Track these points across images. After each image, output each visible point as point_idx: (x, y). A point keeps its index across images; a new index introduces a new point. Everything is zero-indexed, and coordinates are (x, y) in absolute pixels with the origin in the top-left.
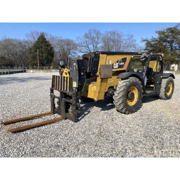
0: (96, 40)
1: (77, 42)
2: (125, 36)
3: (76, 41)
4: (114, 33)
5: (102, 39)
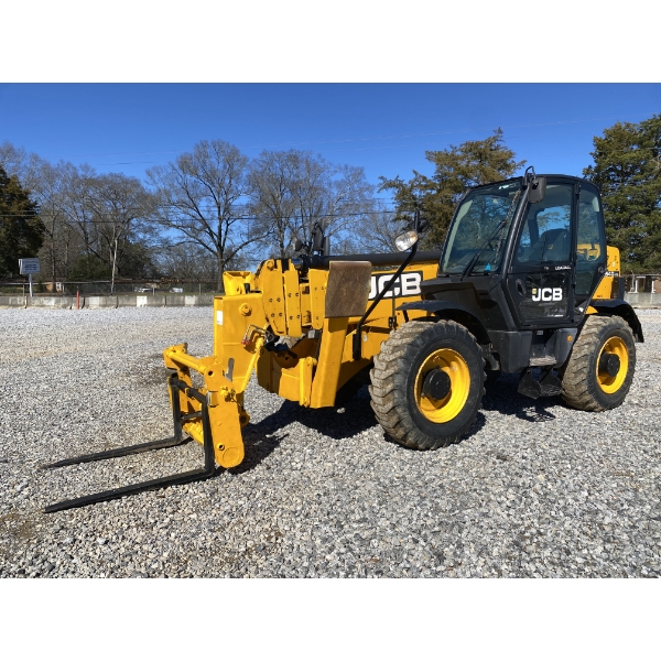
3: (145, 186)
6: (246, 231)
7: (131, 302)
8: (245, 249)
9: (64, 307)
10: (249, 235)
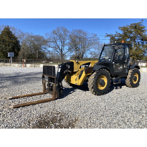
2: (90, 35)
4: (80, 31)
5: (70, 36)
6: (68, 49)
8: (68, 53)
10: (68, 50)
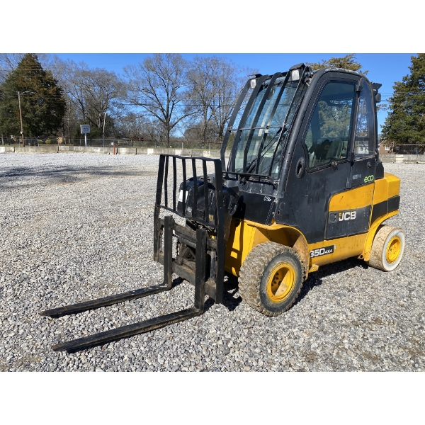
0: (174, 76)
1: (125, 78)
3: (122, 77)
4: (215, 62)
6: (184, 108)
7: (144, 152)
9: (106, 153)
